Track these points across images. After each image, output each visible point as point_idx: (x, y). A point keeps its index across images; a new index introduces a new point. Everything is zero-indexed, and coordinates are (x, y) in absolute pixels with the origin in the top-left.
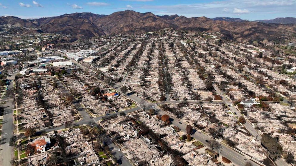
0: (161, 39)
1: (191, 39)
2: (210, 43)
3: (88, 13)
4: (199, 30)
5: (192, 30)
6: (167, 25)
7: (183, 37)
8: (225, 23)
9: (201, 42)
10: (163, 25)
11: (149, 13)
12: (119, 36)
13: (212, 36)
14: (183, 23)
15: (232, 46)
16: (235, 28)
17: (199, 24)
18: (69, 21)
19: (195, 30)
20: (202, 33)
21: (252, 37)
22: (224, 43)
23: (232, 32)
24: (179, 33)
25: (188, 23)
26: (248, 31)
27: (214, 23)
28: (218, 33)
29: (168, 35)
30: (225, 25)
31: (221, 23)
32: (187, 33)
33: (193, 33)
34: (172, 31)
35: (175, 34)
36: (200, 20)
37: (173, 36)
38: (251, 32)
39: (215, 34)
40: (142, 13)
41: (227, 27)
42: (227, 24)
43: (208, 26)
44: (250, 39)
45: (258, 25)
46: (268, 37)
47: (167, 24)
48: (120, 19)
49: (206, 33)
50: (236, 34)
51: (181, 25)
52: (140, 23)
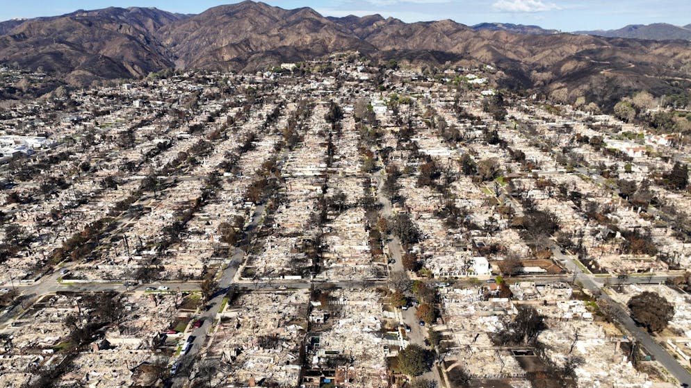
0: (313, 90)
1: (405, 89)
2: (465, 105)
3: (147, 9)
4: (434, 59)
5: (412, 57)
6: (345, 44)
7: (382, 82)
8: (507, 38)
9: (438, 103)
10: (332, 42)
11: (306, 9)
12: (184, 79)
13: (473, 79)
14: (393, 37)
15: (543, 119)
16: (533, 53)
17: (435, 40)
18: (70, 30)
19: (422, 58)
20: (443, 66)
21: (594, 81)
22: (511, 105)
23: (525, 63)
24: (371, 68)
25: (406, 36)
26: (575, 61)
27: (475, 37)
28: (488, 67)
29: (336, 75)
30: (507, 42)
31: (496, 38)
32: (395, 67)
33: (416, 67)
34: (351, 61)
35: (358, 73)
36: (439, 28)
37: (352, 79)
38: (582, 64)
39: (482, 71)
40: (287, 10)
41: (513, 50)
42: (512, 41)
43: (460, 45)
44: (586, 87)
45: (596, 42)
46: (641, 82)
47: (345, 40)
48: (222, 26)
49: (454, 67)
50: (538, 71)
51: (386, 42)
52: (270, 37)
